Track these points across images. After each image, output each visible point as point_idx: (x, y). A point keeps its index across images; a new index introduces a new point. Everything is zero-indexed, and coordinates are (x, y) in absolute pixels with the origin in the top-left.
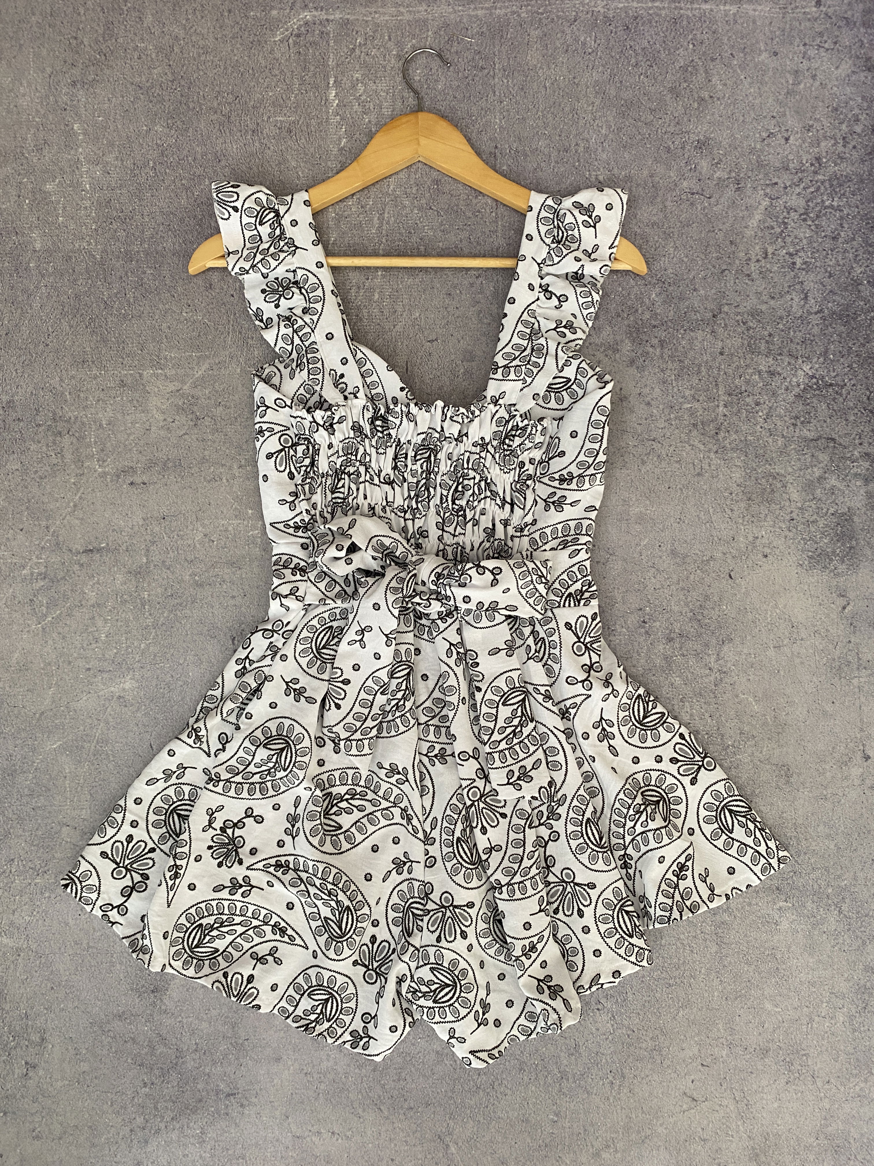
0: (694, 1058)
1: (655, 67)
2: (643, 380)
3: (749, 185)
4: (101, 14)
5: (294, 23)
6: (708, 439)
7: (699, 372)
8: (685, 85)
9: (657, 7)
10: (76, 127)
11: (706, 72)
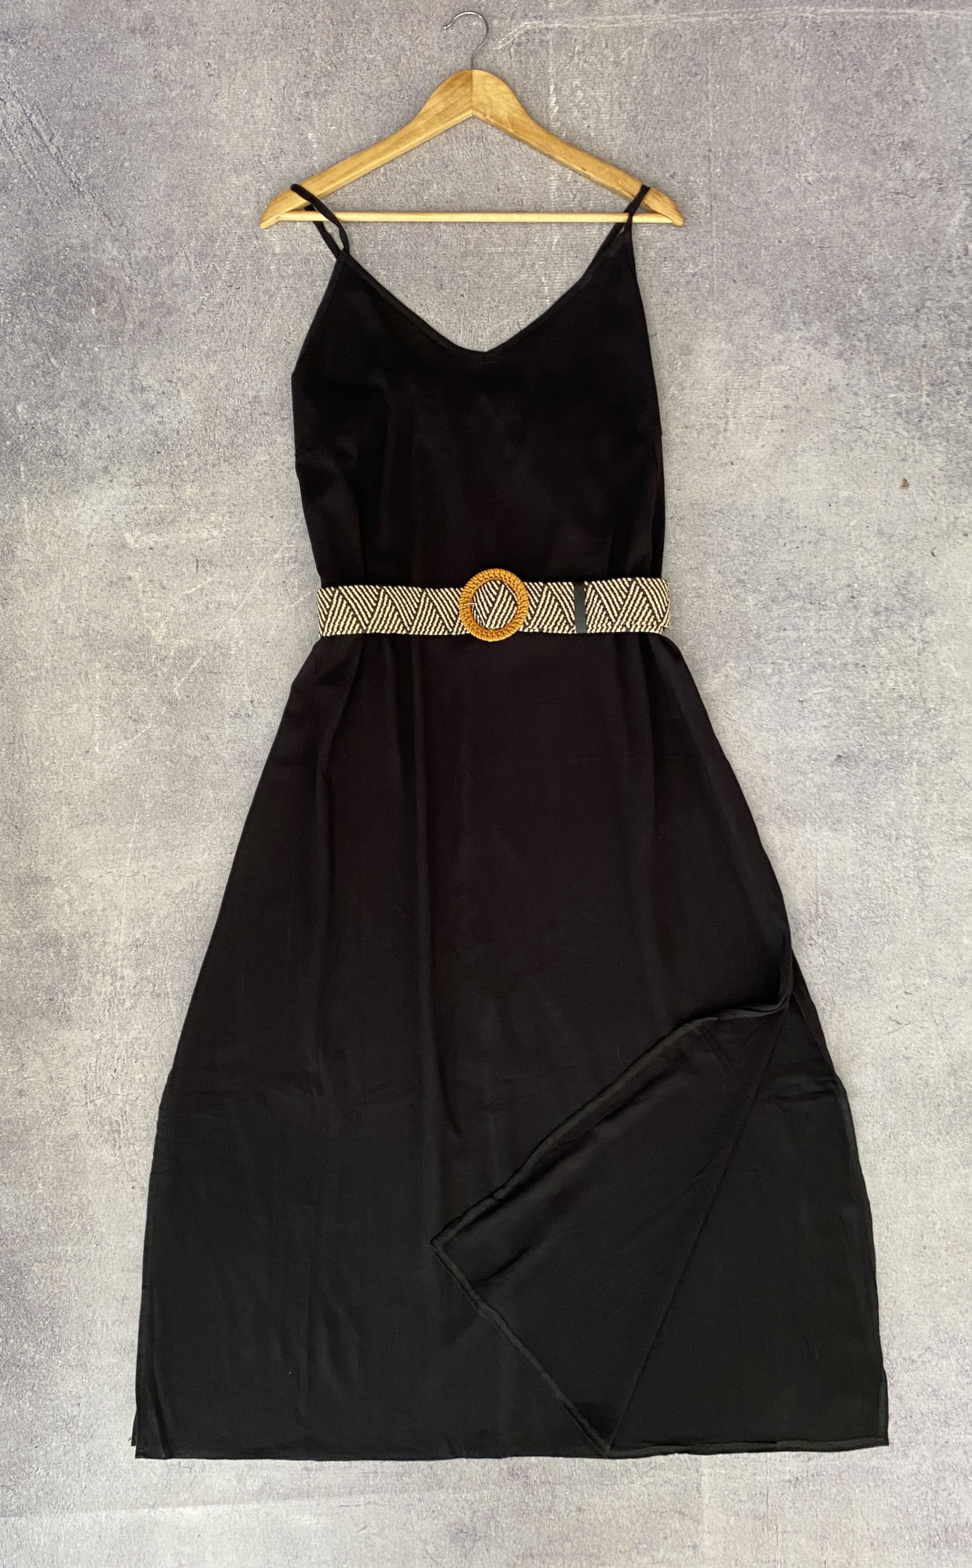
0: (897, 987)
1: (861, 72)
2: (851, 372)
3: (951, 186)
4: (331, 26)
5: (515, 32)
6: (911, 426)
7: (903, 364)
8: (889, 89)
9: (863, 13)
10: (310, 135)
11: (910, 76)
